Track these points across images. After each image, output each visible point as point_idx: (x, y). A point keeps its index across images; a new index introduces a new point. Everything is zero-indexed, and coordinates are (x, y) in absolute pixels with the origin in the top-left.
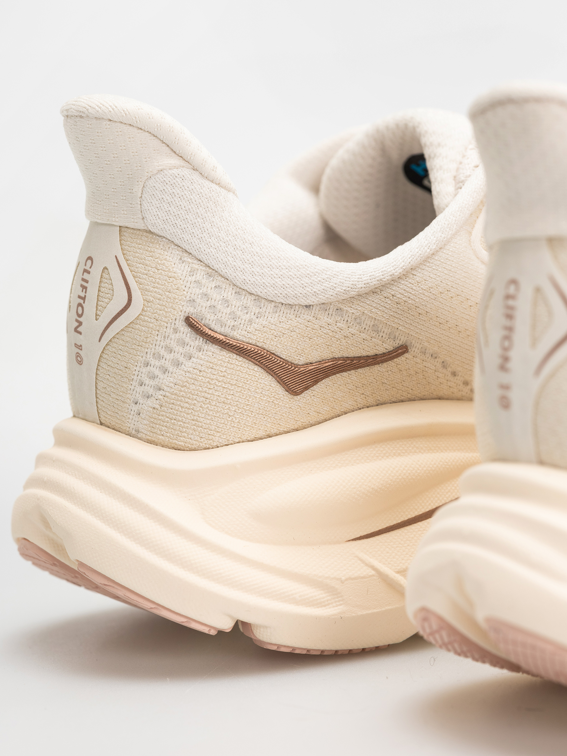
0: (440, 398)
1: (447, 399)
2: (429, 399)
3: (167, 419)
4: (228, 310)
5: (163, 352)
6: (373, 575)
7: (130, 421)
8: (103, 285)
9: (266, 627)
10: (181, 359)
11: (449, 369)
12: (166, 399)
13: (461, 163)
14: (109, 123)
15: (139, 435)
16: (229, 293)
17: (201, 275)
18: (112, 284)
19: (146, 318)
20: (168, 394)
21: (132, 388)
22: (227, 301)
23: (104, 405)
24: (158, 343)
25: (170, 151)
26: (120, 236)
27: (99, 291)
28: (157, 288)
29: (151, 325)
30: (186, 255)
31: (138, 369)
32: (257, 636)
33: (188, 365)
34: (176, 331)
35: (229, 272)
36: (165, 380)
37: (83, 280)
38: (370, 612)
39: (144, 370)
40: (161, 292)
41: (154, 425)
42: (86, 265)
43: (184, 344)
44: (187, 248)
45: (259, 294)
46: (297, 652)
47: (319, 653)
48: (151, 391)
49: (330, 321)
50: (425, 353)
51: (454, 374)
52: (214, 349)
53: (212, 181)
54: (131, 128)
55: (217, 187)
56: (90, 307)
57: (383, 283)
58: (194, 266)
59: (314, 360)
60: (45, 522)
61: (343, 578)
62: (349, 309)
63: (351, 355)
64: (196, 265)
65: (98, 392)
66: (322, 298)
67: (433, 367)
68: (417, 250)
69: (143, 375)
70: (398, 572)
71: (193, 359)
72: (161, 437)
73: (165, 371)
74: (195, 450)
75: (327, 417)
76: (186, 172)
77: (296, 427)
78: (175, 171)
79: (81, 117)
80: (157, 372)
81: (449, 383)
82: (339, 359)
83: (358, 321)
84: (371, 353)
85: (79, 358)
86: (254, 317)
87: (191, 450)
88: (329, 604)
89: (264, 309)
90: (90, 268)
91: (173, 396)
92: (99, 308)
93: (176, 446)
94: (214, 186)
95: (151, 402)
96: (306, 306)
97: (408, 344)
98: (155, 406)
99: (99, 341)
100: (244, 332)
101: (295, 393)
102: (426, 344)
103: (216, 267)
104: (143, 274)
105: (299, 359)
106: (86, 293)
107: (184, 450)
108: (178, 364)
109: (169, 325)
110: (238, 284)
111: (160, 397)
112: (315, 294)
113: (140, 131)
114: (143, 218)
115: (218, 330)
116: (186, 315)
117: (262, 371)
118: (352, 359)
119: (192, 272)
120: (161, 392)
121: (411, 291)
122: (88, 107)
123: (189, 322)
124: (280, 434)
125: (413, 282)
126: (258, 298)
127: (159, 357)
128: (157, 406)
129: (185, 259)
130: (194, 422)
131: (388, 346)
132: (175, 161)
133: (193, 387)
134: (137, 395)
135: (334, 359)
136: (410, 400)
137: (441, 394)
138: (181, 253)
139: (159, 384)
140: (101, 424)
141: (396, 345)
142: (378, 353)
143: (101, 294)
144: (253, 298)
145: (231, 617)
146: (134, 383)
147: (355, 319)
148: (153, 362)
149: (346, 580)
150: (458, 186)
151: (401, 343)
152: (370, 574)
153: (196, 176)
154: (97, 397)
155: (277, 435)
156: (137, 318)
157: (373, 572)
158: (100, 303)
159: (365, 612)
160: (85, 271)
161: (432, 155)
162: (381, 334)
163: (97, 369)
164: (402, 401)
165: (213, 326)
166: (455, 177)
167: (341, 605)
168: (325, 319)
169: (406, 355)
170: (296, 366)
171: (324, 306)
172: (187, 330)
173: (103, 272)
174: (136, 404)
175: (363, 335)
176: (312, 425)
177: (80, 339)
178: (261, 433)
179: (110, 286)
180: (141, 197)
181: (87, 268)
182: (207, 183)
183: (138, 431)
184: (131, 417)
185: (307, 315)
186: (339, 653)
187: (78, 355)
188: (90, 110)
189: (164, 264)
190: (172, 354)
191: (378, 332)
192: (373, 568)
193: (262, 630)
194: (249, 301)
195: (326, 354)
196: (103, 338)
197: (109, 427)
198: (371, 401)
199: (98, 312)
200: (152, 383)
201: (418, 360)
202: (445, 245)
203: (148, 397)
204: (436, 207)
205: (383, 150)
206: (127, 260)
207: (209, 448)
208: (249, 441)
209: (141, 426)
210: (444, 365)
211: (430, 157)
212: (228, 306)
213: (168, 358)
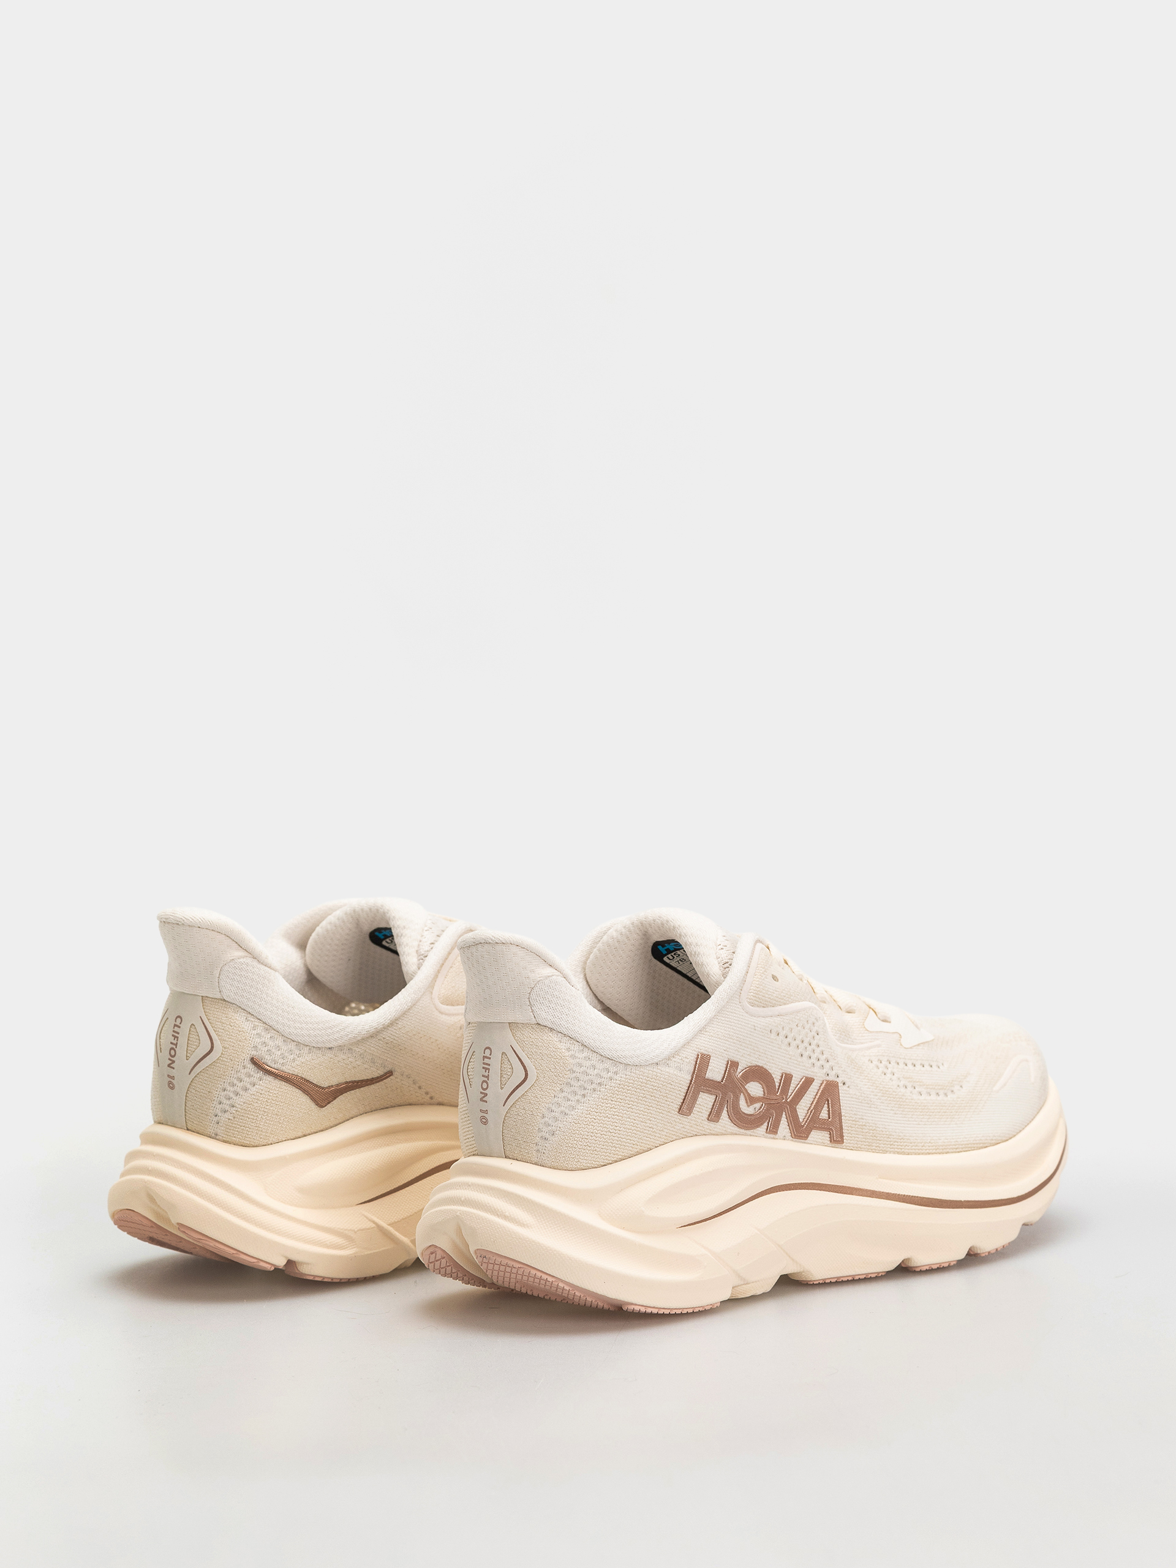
0: (410, 1105)
1: (415, 1105)
2: (403, 1105)
3: (238, 1126)
4: (266, 1049)
5: (235, 1081)
6: (374, 1227)
7: (211, 1128)
8: (191, 1036)
9: (308, 1264)
10: (248, 1086)
11: (417, 1085)
12: (237, 1113)
13: (420, 941)
14: (198, 929)
15: (217, 1137)
16: (279, 1041)
17: (260, 1029)
18: (198, 1036)
19: (224, 1059)
20: (239, 1110)
21: (214, 1105)
22: (278, 1046)
23: (191, 1116)
24: (232, 1075)
25: (238, 946)
26: (203, 1002)
27: (188, 1040)
28: (231, 1038)
29: (228, 1064)
30: (249, 1015)
31: (218, 1093)
32: (301, 1271)
33: (253, 1090)
34: (244, 1067)
35: (279, 1027)
36: (237, 1100)
37: (174, 1031)
38: (372, 1252)
39: (223, 1093)
40: (234, 1041)
41: (229, 1131)
42: (176, 1021)
43: (250, 1076)
44: (250, 1011)
45: (300, 1041)
46: (326, 1280)
47: (338, 1281)
48: (227, 1108)
49: (344, 1057)
50: (402, 1075)
51: (420, 1088)
52: (270, 1078)
53: (266, 966)
54: (213, 932)
55: (269, 969)
56: (181, 1051)
57: (378, 1030)
58: (256, 1023)
59: (334, 1084)
60: (152, 1199)
61: (356, 1230)
62: (356, 1049)
63: (357, 1079)
64: (257, 1023)
65: (187, 1108)
66: (340, 1042)
67: (407, 1084)
68: (399, 1007)
69: (222, 1097)
70: (389, 1225)
71: (256, 1086)
72: (233, 1138)
73: (237, 1094)
74: (256, 1146)
75: (341, 1121)
76: (249, 960)
77: (322, 1128)
78: (242, 960)
79: (178, 924)
80: (232, 1095)
81: (417, 1094)
82: (350, 1082)
83: (362, 1056)
84: (370, 1077)
85: (171, 1085)
86: (296, 1057)
87: (253, 1146)
88: (347, 1248)
89: (303, 1051)
90: (180, 1023)
91: (243, 1111)
92: (189, 1052)
93: (243, 1144)
94: (266, 968)
95: (226, 1115)
96: (329, 1048)
97: (393, 1070)
98: (230, 1118)
99: (190, 1074)
100: (289, 1067)
101: (322, 1107)
102: (404, 1069)
103: (271, 1024)
104: (221, 1029)
105: (325, 1084)
106: (177, 1040)
107: (249, 1147)
108: (246, 1090)
109: (240, 1063)
110: (285, 1035)
111: (234, 1112)
112: (336, 1040)
113: (219, 934)
114: (220, 992)
115: (273, 1066)
116: (251, 1056)
117: (301, 1092)
118: (358, 1082)
119: (254, 1028)
120: (234, 1108)
121: (395, 1034)
122: (183, 918)
123: (254, 1061)
124: (312, 1134)
125: (397, 1028)
126: (298, 1044)
127: (233, 1085)
128: (232, 1118)
129: (249, 1019)
130: (256, 1128)
131: (381, 1072)
132: (241, 953)
133: (256, 1105)
134: (217, 1110)
135: (347, 1083)
136: (392, 1107)
137: (411, 1101)
138: (246, 1015)
139: (233, 1103)
140: (188, 1129)
141: (386, 1071)
142: (374, 1077)
143: (189, 1042)
144: (295, 1043)
145: (286, 1257)
146: (215, 1103)
147: (360, 1055)
148: (229, 1088)
149: (358, 1231)
150: (419, 957)
151: (388, 1069)
152: (372, 1226)
153: (255, 963)
154: (185, 1112)
155: (310, 1135)
156: (218, 1059)
157: (374, 1225)
158: (189, 1048)
159: (369, 1252)
160: (175, 1025)
161: (400, 935)
162: (376, 1064)
163: (187, 1093)
164: (387, 1108)
165: (269, 1064)
166: (417, 951)
167: (354, 1248)
168: (341, 1056)
169: (391, 1077)
170: (323, 1088)
171: (341, 1048)
172: (251, 1066)
173: (191, 1027)
174: (216, 1116)
175: (366, 1066)
176: (331, 1127)
177: (173, 1072)
178: (300, 1134)
179: (197, 1037)
180: (219, 977)
181: (178, 1023)
182: (263, 967)
183: (216, 1135)
184: (212, 1125)
185: (329, 1054)
186: (351, 1280)
187: (170, 1083)
188: (185, 921)
189: (235, 1022)
190: (242, 1083)
191: (374, 1063)
192: (374, 1222)
193: (305, 1266)
194: (292, 1046)
195: (342, 1080)
196: (192, 1072)
197: (194, 1132)
198: (368, 1109)
199: (188, 1055)
200: (228, 1102)
201: (398, 1080)
202: (417, 1002)
203: (225, 1112)
204: (404, 972)
205: (358, 924)
206: (209, 1020)
207: (266, 1145)
208: (292, 1139)
209: (219, 1131)
210: (414, 1083)
211: (398, 936)
212: (279, 1050)
213: (239, 1085)
